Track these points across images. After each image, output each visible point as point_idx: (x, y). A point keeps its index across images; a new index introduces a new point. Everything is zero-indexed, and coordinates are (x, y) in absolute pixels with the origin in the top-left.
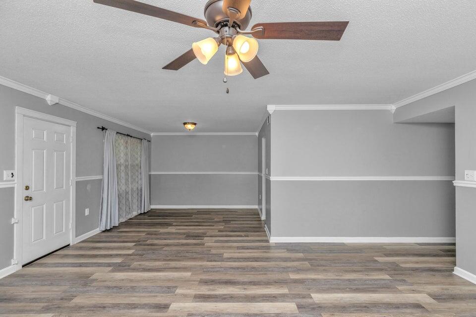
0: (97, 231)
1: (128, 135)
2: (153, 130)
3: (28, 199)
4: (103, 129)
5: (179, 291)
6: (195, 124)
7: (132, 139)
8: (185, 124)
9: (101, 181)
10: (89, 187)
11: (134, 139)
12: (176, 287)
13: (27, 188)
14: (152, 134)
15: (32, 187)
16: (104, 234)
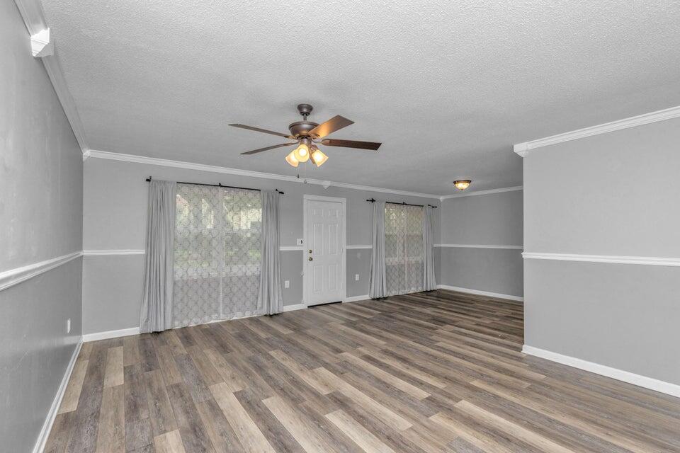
0: (367, 297)
1: (404, 204)
2: (442, 194)
3: (311, 259)
4: (373, 201)
5: (360, 349)
6: (469, 181)
7: (409, 207)
8: (455, 183)
9: (371, 250)
10: (359, 255)
11: (412, 207)
12: (362, 346)
13: (311, 252)
14: (442, 198)
15: (314, 252)
16: (373, 301)
